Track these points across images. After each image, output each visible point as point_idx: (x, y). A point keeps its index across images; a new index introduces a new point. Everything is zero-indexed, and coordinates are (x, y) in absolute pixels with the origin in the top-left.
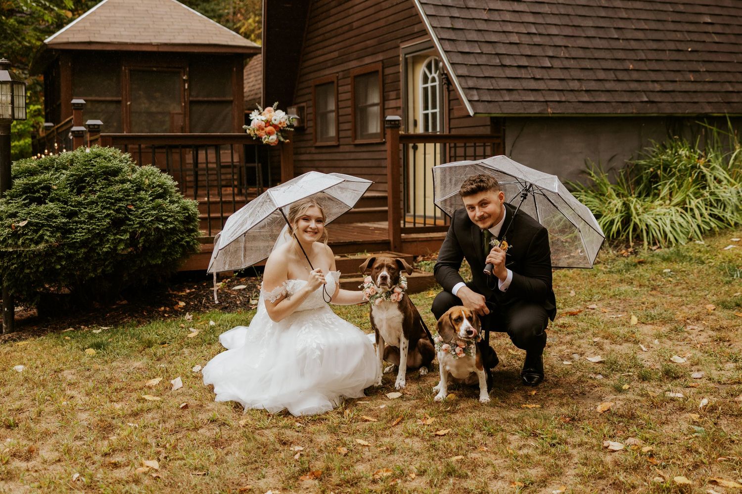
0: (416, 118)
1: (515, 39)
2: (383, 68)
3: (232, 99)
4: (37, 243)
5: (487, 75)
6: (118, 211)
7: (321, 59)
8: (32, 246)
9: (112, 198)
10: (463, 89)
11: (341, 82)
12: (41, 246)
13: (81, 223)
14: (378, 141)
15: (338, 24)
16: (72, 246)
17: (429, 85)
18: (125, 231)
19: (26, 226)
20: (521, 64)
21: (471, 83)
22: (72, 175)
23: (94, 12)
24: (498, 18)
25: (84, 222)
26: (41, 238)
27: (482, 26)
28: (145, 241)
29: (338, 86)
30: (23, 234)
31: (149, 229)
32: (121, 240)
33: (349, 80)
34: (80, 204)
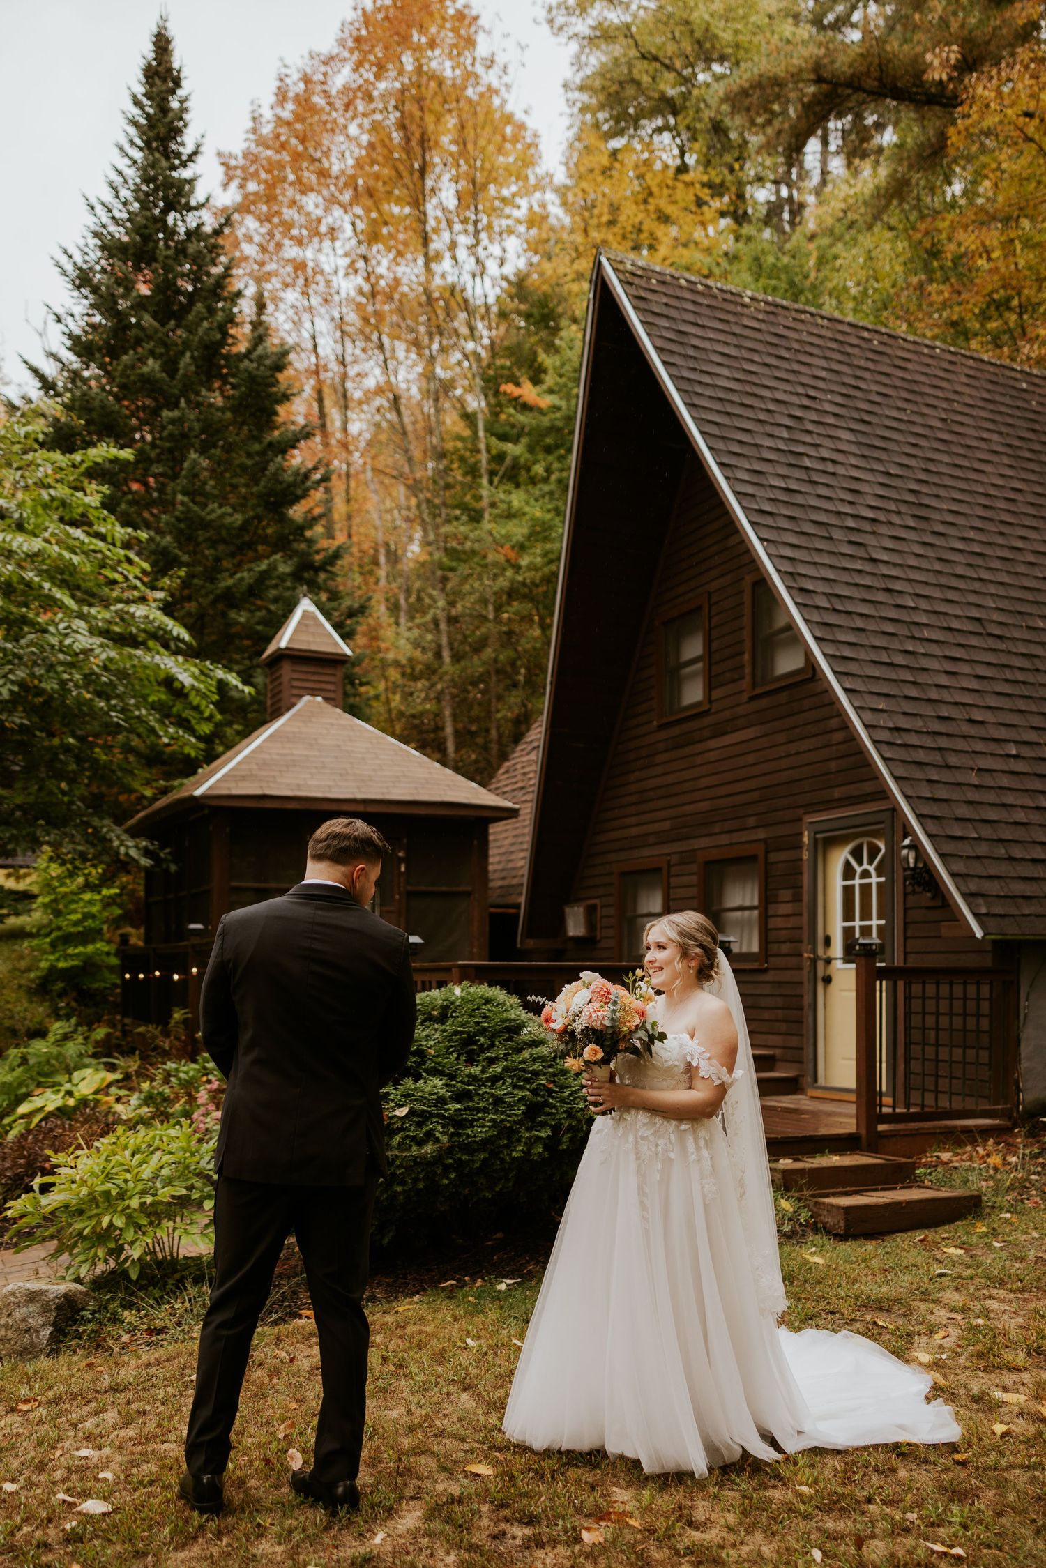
0: (830, 933)
1: (1020, 816)
2: (767, 852)
3: (469, 888)
4: (421, 1143)
5: (992, 873)
6: (535, 1092)
7: (635, 831)
8: (414, 1148)
9: (524, 1070)
10: (964, 895)
11: (674, 870)
12: (429, 1149)
13: (478, 1110)
14: (755, 966)
15: (671, 779)
16: (469, 1148)
17: (857, 882)
18: (543, 1125)
19: (406, 1116)
20: (1035, 856)
21: (973, 886)
22: (456, 1033)
23: (259, 748)
24: (992, 784)
25: (485, 1110)
26: (429, 1135)
27: (973, 795)
28: (571, 1140)
29: (669, 876)
30: (401, 1129)
31: (579, 1121)
32: (538, 1138)
33: (694, 868)
34: (474, 1079)
